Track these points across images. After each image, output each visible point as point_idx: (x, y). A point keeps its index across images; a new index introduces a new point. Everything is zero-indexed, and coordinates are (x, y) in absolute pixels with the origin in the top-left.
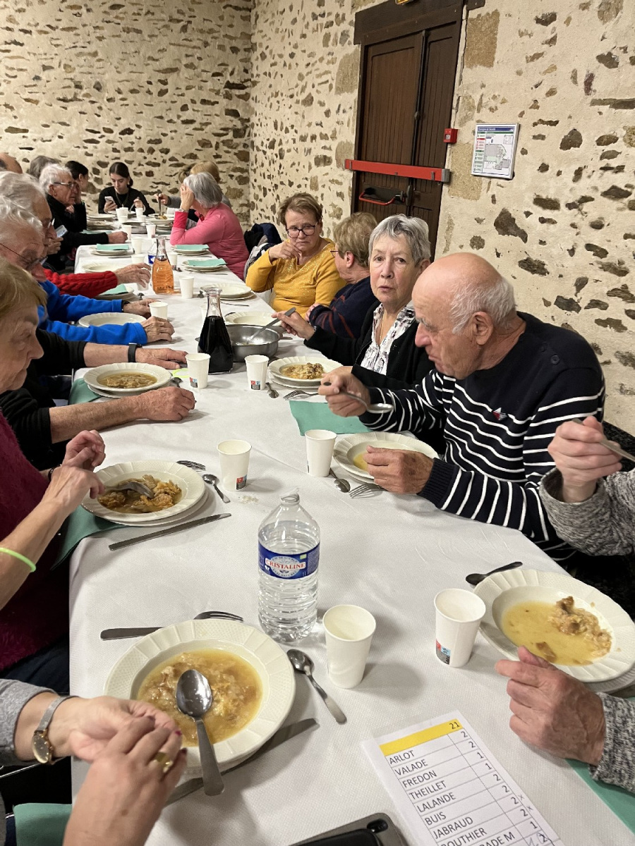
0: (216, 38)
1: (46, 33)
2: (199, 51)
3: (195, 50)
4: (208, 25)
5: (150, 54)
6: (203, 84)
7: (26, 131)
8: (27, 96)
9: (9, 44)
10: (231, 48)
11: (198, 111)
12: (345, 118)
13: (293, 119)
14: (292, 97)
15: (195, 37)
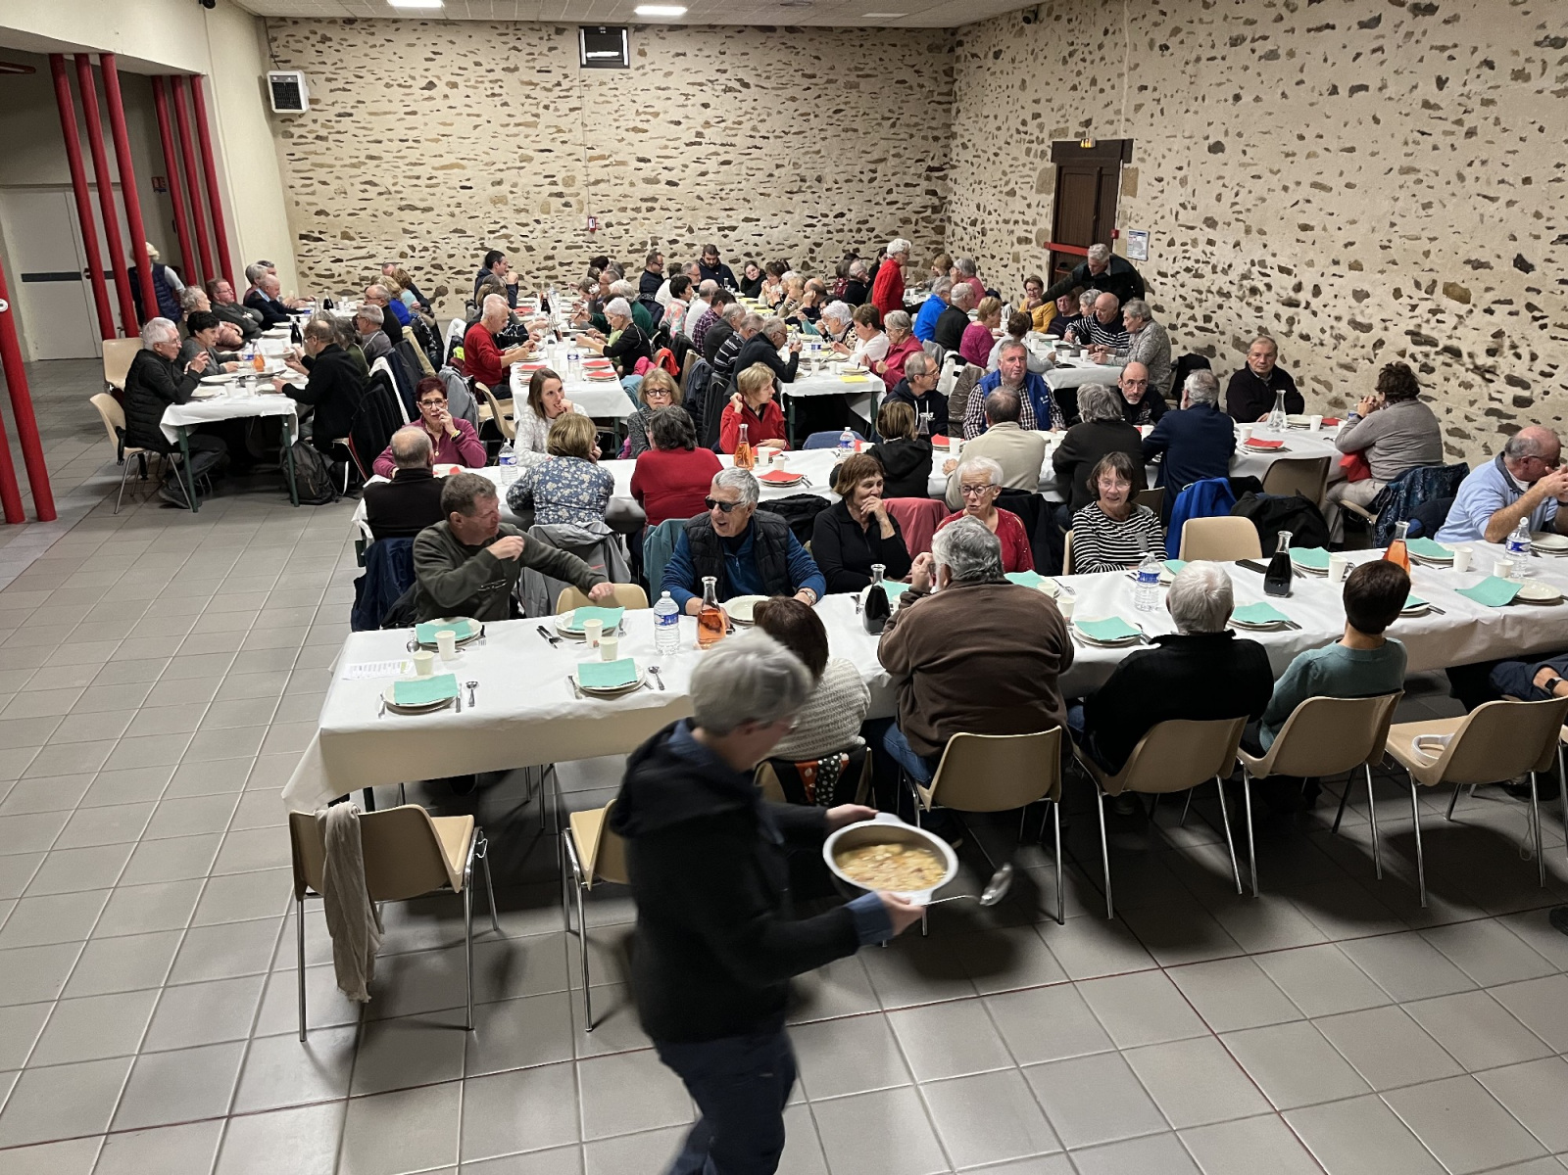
0: (920, 130)
1: (781, 137)
2: (905, 142)
3: (902, 141)
4: (915, 120)
5: (863, 148)
6: (907, 169)
7: (758, 220)
8: (762, 191)
9: (751, 148)
10: (933, 137)
11: (901, 193)
12: (1043, 211)
13: (997, 204)
14: (995, 187)
15: (902, 131)
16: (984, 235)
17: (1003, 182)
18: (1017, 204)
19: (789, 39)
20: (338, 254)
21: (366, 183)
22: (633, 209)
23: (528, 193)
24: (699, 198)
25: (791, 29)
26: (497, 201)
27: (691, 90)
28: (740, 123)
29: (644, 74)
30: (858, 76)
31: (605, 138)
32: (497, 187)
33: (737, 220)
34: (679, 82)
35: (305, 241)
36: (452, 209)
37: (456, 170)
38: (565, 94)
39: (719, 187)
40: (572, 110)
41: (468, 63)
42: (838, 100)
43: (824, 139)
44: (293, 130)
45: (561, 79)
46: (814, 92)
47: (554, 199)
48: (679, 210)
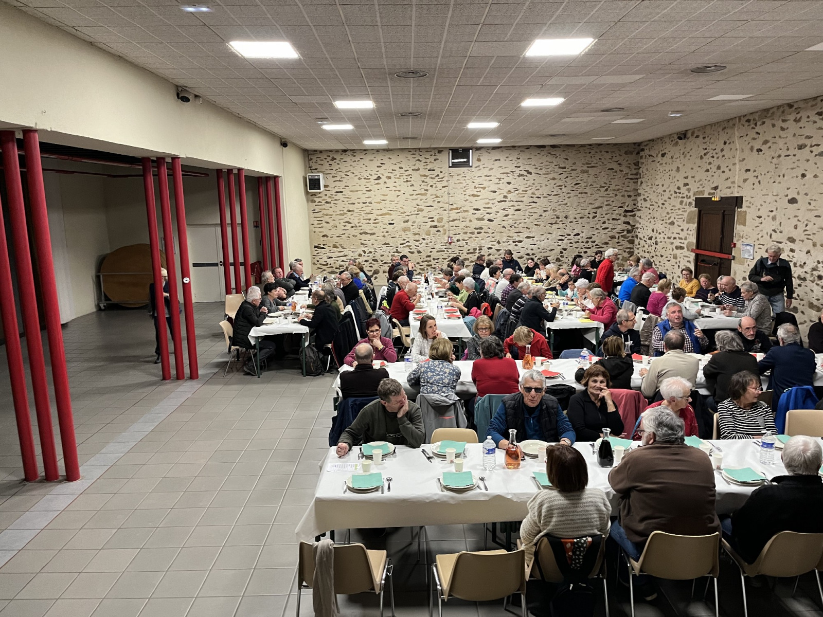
0: (621, 192)
1: (547, 197)
2: (613, 198)
3: (611, 198)
4: (618, 187)
5: (590, 202)
6: (613, 212)
7: (534, 237)
8: (536, 223)
9: (531, 203)
10: (627, 196)
11: (610, 223)
12: (691, 233)
13: (664, 229)
14: (663, 220)
15: (611, 193)
16: (656, 244)
17: (667, 218)
18: (676, 229)
19: (553, 151)
20: (330, 255)
21: (346, 222)
22: (470, 233)
23: (420, 226)
24: (504, 227)
25: (553, 146)
26: (406, 230)
27: (502, 176)
28: (526, 191)
29: (480, 170)
30: (588, 167)
31: (459, 199)
32: (406, 223)
33: (523, 237)
34: (496, 173)
35: (316, 249)
36: (384, 234)
37: (387, 216)
38: (439, 180)
39: (514, 222)
40: (443, 187)
41: (397, 167)
42: (577, 179)
43: (569, 198)
44: (315, 199)
45: (439, 173)
46: (565, 175)
47: (433, 229)
48: (493, 233)
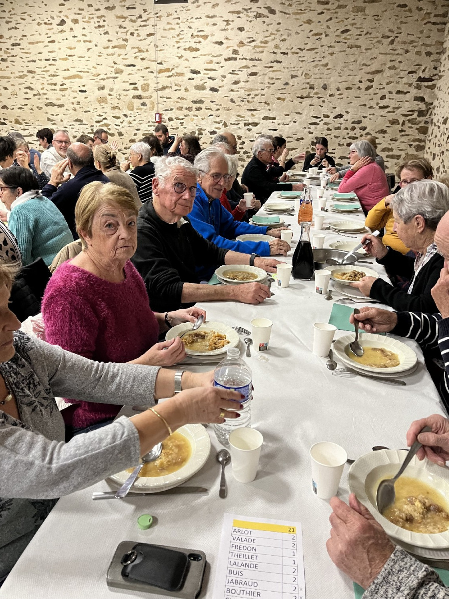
0: (415, 47)
1: (297, 53)
2: (401, 56)
3: (398, 56)
4: (411, 38)
5: (364, 62)
6: (400, 80)
7: (274, 119)
8: (279, 96)
9: (273, 62)
10: (425, 53)
11: (393, 99)
15: (399, 47)
22: (186, 109)
23: (120, 95)
24: (233, 101)
26: (102, 100)
27: (231, 17)
28: (266, 42)
29: (198, 7)
30: (365, 2)
31: (170, 56)
32: (101, 91)
33: (259, 118)
34: (223, 11)
36: (75, 106)
37: (77, 80)
38: (143, 24)
39: (247, 93)
40: (148, 36)
41: (85, 5)
42: (346, 22)
43: (331, 54)
45: (141, 13)
46: (326, 16)
47: (136, 100)
48: (218, 109)
